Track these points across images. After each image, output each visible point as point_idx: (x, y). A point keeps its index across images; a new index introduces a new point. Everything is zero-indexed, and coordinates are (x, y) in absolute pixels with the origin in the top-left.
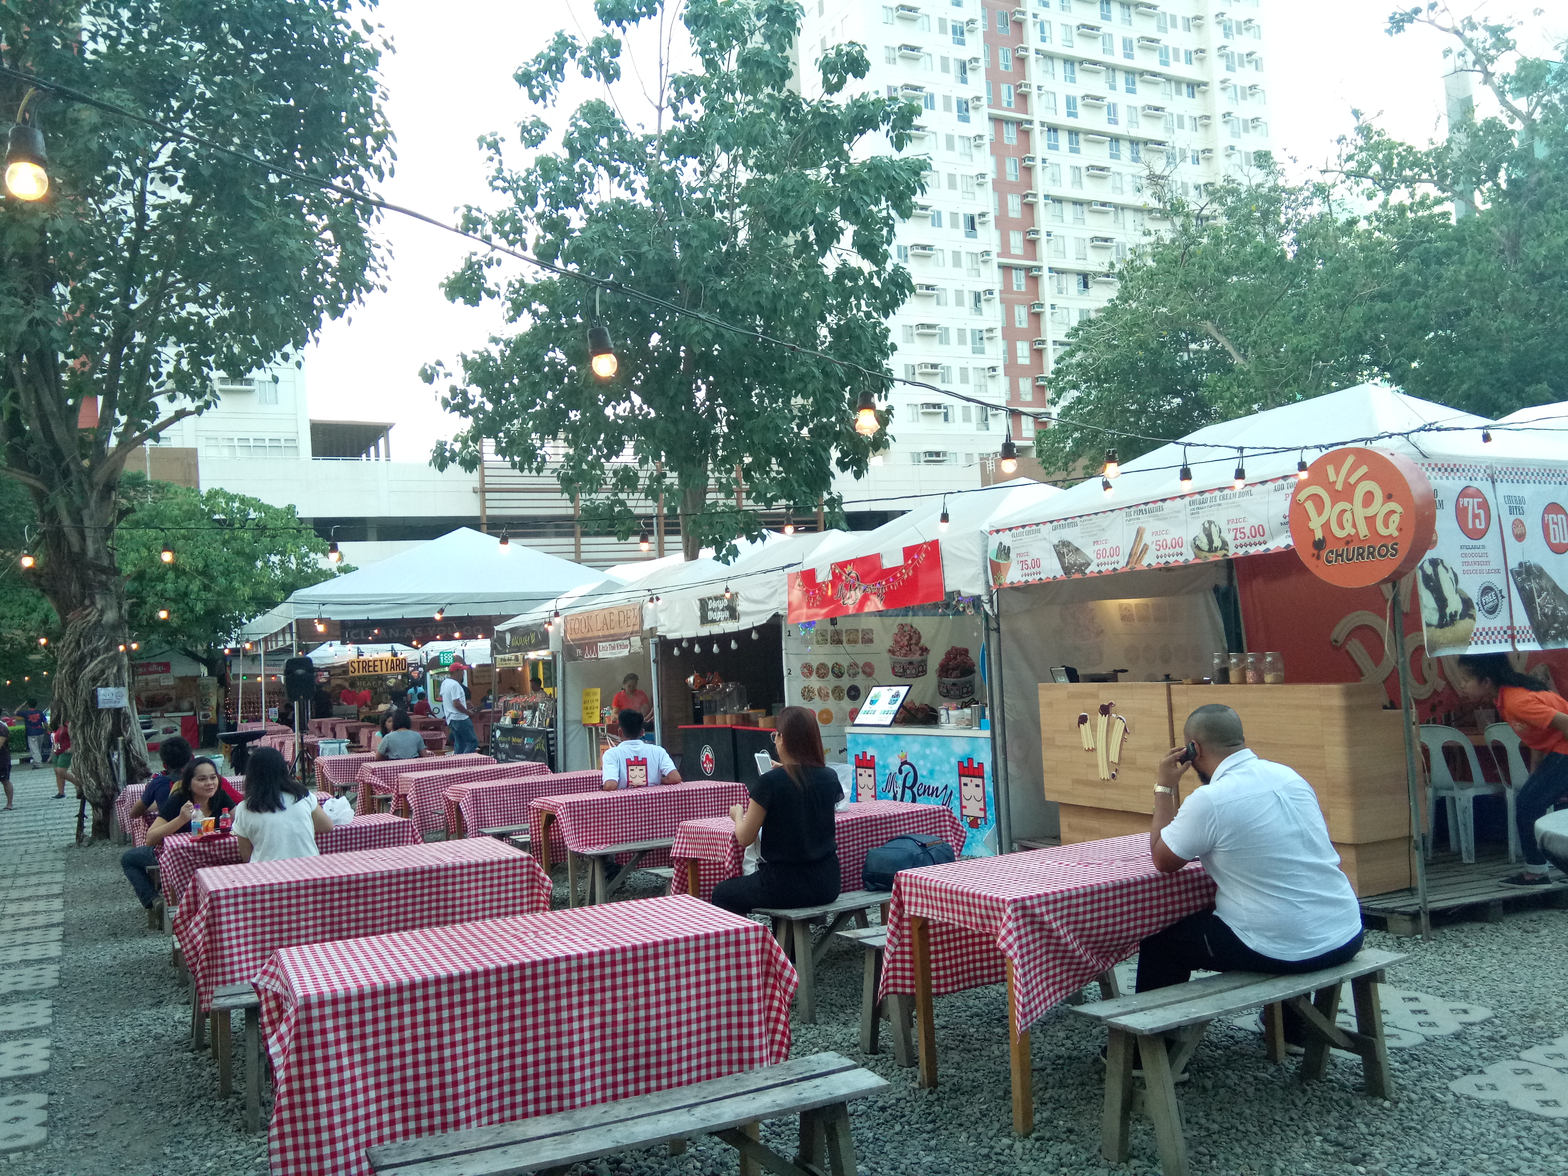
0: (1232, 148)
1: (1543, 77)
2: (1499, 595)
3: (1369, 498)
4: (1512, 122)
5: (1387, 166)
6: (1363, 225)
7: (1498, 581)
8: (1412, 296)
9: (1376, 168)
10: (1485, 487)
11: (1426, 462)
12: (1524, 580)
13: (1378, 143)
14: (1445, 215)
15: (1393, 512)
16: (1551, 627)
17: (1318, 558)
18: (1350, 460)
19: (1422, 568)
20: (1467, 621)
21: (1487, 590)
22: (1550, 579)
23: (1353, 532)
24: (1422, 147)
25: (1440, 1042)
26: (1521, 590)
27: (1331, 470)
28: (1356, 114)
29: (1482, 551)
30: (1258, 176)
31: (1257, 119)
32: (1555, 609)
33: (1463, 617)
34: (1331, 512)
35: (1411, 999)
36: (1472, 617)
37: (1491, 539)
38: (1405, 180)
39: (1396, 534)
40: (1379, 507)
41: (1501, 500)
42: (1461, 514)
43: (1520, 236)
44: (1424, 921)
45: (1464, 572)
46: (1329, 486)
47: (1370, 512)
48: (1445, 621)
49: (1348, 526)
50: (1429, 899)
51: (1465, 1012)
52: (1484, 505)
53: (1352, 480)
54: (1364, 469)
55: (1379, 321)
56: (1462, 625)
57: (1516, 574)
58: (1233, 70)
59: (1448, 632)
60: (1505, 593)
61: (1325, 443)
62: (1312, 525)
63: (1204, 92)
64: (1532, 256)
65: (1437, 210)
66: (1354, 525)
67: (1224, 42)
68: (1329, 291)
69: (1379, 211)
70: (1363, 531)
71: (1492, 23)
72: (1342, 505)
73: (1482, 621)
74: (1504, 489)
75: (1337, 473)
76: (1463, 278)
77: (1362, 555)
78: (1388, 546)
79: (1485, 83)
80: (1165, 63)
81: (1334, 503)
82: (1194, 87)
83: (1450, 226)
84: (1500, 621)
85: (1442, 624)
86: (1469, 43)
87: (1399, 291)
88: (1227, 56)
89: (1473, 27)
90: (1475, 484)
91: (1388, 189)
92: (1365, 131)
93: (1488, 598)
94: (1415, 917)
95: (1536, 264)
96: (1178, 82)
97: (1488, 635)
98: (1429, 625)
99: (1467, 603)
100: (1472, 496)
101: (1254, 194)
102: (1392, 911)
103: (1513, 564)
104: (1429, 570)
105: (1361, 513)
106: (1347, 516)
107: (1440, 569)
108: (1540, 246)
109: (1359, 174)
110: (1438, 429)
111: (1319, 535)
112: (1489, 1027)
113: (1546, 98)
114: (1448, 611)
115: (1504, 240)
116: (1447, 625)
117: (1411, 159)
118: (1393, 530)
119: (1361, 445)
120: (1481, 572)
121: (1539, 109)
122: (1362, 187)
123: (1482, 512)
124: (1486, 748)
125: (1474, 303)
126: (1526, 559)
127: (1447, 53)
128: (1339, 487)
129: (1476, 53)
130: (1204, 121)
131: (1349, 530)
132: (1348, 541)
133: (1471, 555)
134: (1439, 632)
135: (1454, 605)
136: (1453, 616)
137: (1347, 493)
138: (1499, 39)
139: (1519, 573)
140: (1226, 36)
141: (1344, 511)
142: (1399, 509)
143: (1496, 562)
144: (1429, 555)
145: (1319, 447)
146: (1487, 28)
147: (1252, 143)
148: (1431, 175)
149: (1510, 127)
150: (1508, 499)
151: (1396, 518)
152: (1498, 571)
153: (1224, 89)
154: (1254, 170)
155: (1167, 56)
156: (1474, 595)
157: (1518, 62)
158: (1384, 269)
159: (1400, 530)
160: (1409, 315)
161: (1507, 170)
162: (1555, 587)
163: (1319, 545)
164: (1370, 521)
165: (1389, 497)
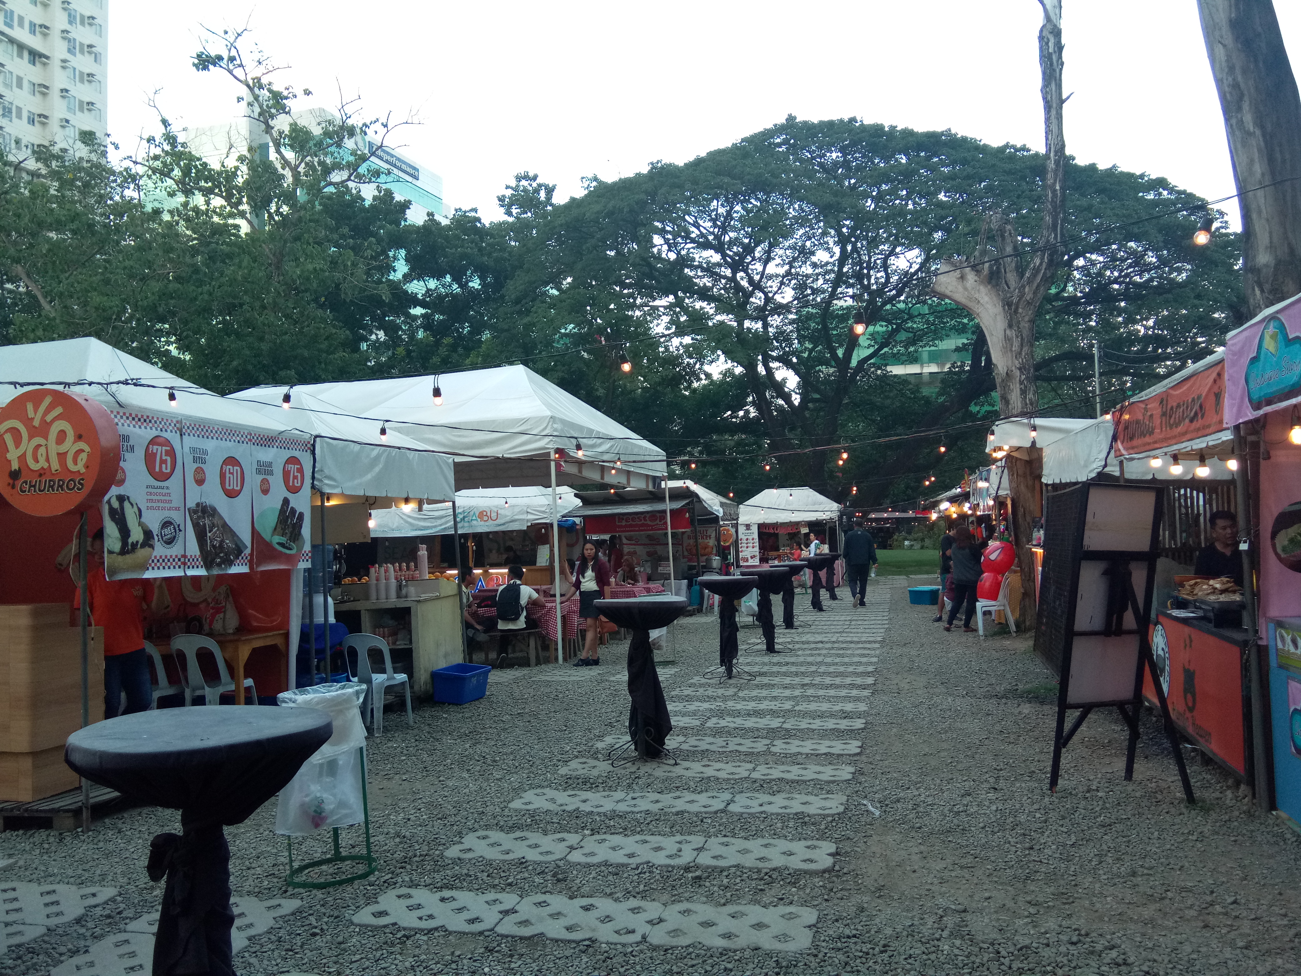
0: (67, 121)
1: (307, 142)
2: (178, 529)
3: (62, 436)
4: (283, 169)
5: (186, 172)
6: (166, 217)
7: (177, 517)
8: (201, 283)
9: (177, 173)
10: (174, 438)
11: (122, 411)
12: (199, 518)
13: (182, 153)
14: (237, 227)
15: (83, 451)
16: (217, 555)
17: (13, 487)
18: (48, 400)
19: (109, 502)
20: (147, 549)
21: (166, 524)
22: (221, 517)
23: (46, 465)
24: (215, 166)
25: (60, 931)
26: (196, 525)
27: (30, 407)
28: (165, 122)
29: (165, 491)
30: (81, 151)
31: (93, 104)
32: (222, 542)
33: (143, 546)
34: (27, 446)
35: (48, 893)
36: (152, 547)
37: (174, 483)
38: (200, 189)
39: (83, 470)
40: (70, 446)
41: (186, 450)
42: (150, 459)
43: (283, 256)
44: (85, 814)
45: (148, 508)
46: (27, 422)
47: (62, 449)
48: (127, 548)
49: (42, 460)
50: (91, 795)
51: (94, 895)
52: (172, 453)
53: (49, 418)
54: (59, 410)
55: (172, 298)
56: (142, 553)
57: (192, 512)
58: (75, 55)
59: (129, 558)
60: (182, 527)
61: (20, 381)
62: (9, 456)
63: (45, 64)
64: (290, 273)
65: (231, 221)
66: (48, 460)
67: (68, 27)
68: (131, 263)
69: (181, 208)
70: (55, 465)
71: (275, 88)
72: (38, 440)
73: (160, 550)
74: (190, 441)
75: (36, 411)
76: (240, 278)
77: (52, 487)
78: (75, 481)
79: (267, 133)
80: (10, 25)
81: (31, 438)
82: (35, 56)
83: (240, 236)
84: (175, 550)
85: (124, 551)
86: (256, 98)
87: (191, 277)
88: (69, 40)
89: (261, 87)
90: (164, 434)
91: (188, 192)
92: (171, 139)
93: (167, 531)
94: (77, 813)
95: (294, 281)
96: (21, 47)
97: (164, 562)
98: (110, 552)
99: (148, 534)
100: (162, 445)
101: (77, 167)
102: (57, 811)
103: (191, 504)
104: (116, 504)
105: (54, 449)
106: (42, 450)
107: (126, 504)
108: (297, 266)
109: (165, 173)
110: (135, 385)
111: (15, 466)
112: (112, 905)
113: (309, 158)
114: (130, 541)
115: (271, 256)
116: (128, 552)
117: (204, 172)
118: (80, 467)
119: (60, 388)
120: (163, 509)
121: (303, 165)
122: (165, 184)
123: (169, 459)
124: (171, 656)
125: (246, 298)
126: (203, 500)
127: (240, 99)
128: (36, 423)
129: (261, 107)
130: (42, 89)
131: (43, 463)
132: (41, 473)
133: (156, 494)
134: (120, 558)
135: (136, 535)
136: (134, 546)
137: (42, 430)
138: (278, 102)
139: (195, 512)
140: (70, 23)
141: (39, 446)
142: (87, 448)
143: (177, 501)
144: (114, 491)
145: (15, 384)
146: (270, 91)
147: (85, 122)
148: (220, 190)
149: (281, 171)
150: (193, 450)
151: (84, 456)
152: (177, 509)
153: (64, 68)
154: (79, 144)
155: (12, 20)
156: (155, 528)
157: (291, 125)
158: (179, 257)
159: (87, 467)
160: (196, 299)
161: (277, 203)
162: (225, 525)
163: (15, 475)
164: (62, 456)
165: (79, 437)
